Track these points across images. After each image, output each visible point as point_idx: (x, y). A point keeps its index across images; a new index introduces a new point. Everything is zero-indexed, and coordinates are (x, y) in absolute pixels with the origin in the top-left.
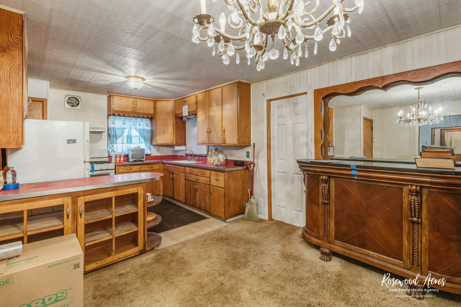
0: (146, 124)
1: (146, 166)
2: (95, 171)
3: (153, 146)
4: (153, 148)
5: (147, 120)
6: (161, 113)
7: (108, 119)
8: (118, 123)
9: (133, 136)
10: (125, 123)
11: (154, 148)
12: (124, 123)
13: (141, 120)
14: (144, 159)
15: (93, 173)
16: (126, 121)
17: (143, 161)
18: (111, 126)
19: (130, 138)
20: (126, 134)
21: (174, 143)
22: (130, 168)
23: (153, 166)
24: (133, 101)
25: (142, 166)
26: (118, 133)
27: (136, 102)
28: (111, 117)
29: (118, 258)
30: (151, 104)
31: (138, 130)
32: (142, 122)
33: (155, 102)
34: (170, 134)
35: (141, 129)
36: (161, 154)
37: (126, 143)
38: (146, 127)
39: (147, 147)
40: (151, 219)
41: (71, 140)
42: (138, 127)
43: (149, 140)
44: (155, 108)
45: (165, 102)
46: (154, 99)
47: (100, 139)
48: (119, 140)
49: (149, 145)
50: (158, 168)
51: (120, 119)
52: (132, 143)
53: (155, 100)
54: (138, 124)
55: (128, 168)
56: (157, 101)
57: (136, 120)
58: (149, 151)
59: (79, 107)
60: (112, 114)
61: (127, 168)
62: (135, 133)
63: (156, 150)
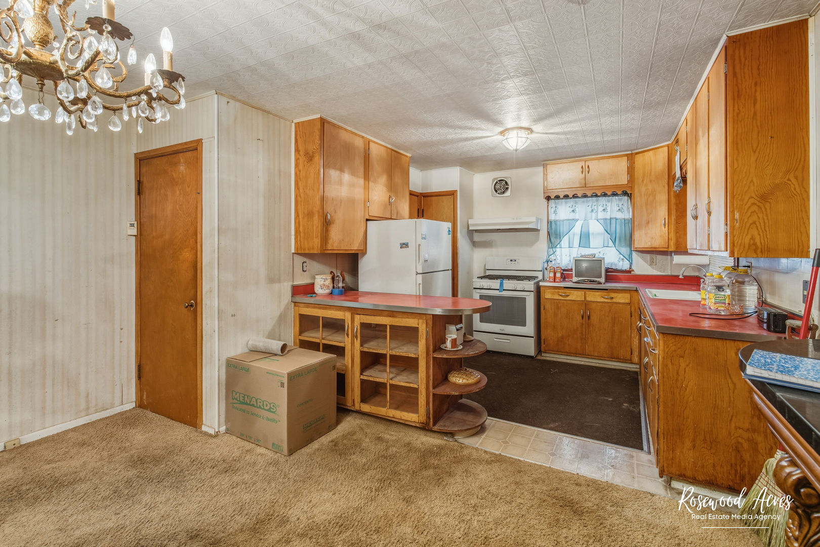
0: (618, 208)
1: (598, 293)
2: (504, 290)
3: (640, 254)
4: (639, 259)
5: (620, 200)
6: (643, 181)
7: (548, 206)
8: (563, 211)
9: (593, 234)
10: (577, 209)
11: (642, 258)
12: (573, 211)
13: (608, 201)
14: (602, 280)
15: (501, 293)
16: (577, 206)
17: (600, 283)
18: (552, 217)
19: (585, 238)
20: (577, 229)
21: (672, 248)
22: (565, 293)
23: (613, 295)
24: (582, 167)
25: (588, 292)
26: (564, 228)
27: (588, 166)
28: (552, 203)
29: (393, 415)
30: (623, 164)
31: (602, 222)
32: (609, 204)
33: (631, 157)
34: (661, 225)
35: (606, 219)
36: (661, 271)
37: (578, 246)
38: (620, 213)
39: (622, 257)
40: (460, 382)
41: (404, 244)
42: (601, 215)
43: (625, 239)
44: (631, 170)
45: (651, 153)
46: (630, 152)
47: (537, 239)
48: (565, 241)
49: (625, 250)
50: (628, 301)
51: (566, 203)
52: (589, 247)
53: (632, 154)
54: (601, 209)
55: (562, 292)
56: (637, 153)
57: (597, 201)
58: (625, 263)
59: (508, 193)
60: (555, 197)
61: (559, 292)
62: (596, 227)
63: (646, 261)
